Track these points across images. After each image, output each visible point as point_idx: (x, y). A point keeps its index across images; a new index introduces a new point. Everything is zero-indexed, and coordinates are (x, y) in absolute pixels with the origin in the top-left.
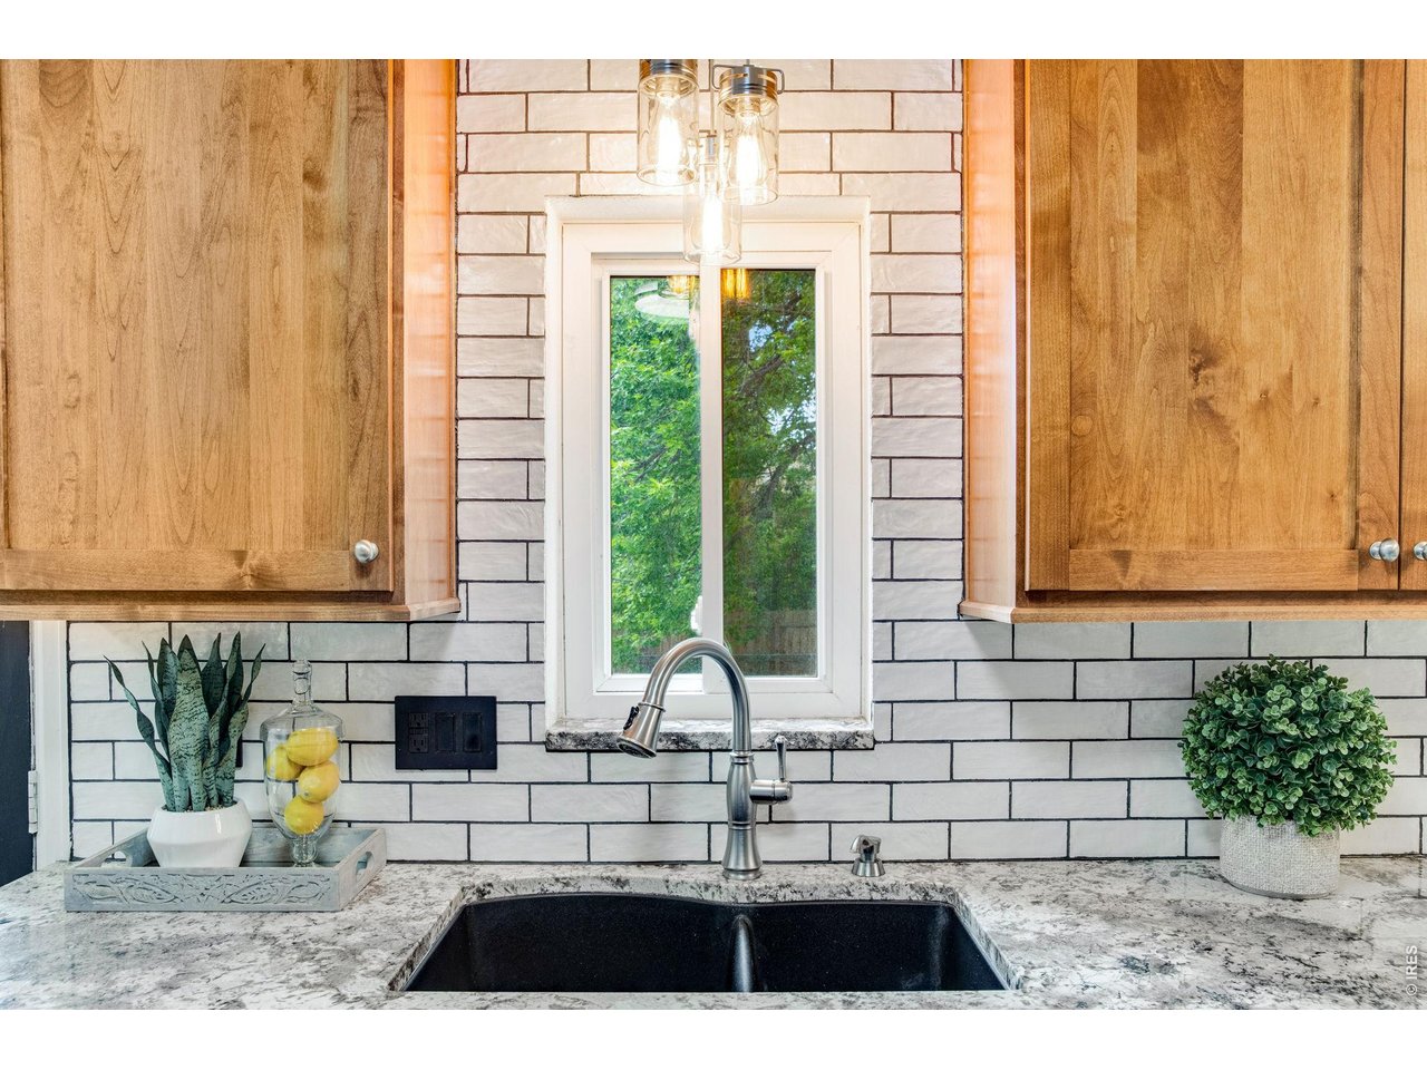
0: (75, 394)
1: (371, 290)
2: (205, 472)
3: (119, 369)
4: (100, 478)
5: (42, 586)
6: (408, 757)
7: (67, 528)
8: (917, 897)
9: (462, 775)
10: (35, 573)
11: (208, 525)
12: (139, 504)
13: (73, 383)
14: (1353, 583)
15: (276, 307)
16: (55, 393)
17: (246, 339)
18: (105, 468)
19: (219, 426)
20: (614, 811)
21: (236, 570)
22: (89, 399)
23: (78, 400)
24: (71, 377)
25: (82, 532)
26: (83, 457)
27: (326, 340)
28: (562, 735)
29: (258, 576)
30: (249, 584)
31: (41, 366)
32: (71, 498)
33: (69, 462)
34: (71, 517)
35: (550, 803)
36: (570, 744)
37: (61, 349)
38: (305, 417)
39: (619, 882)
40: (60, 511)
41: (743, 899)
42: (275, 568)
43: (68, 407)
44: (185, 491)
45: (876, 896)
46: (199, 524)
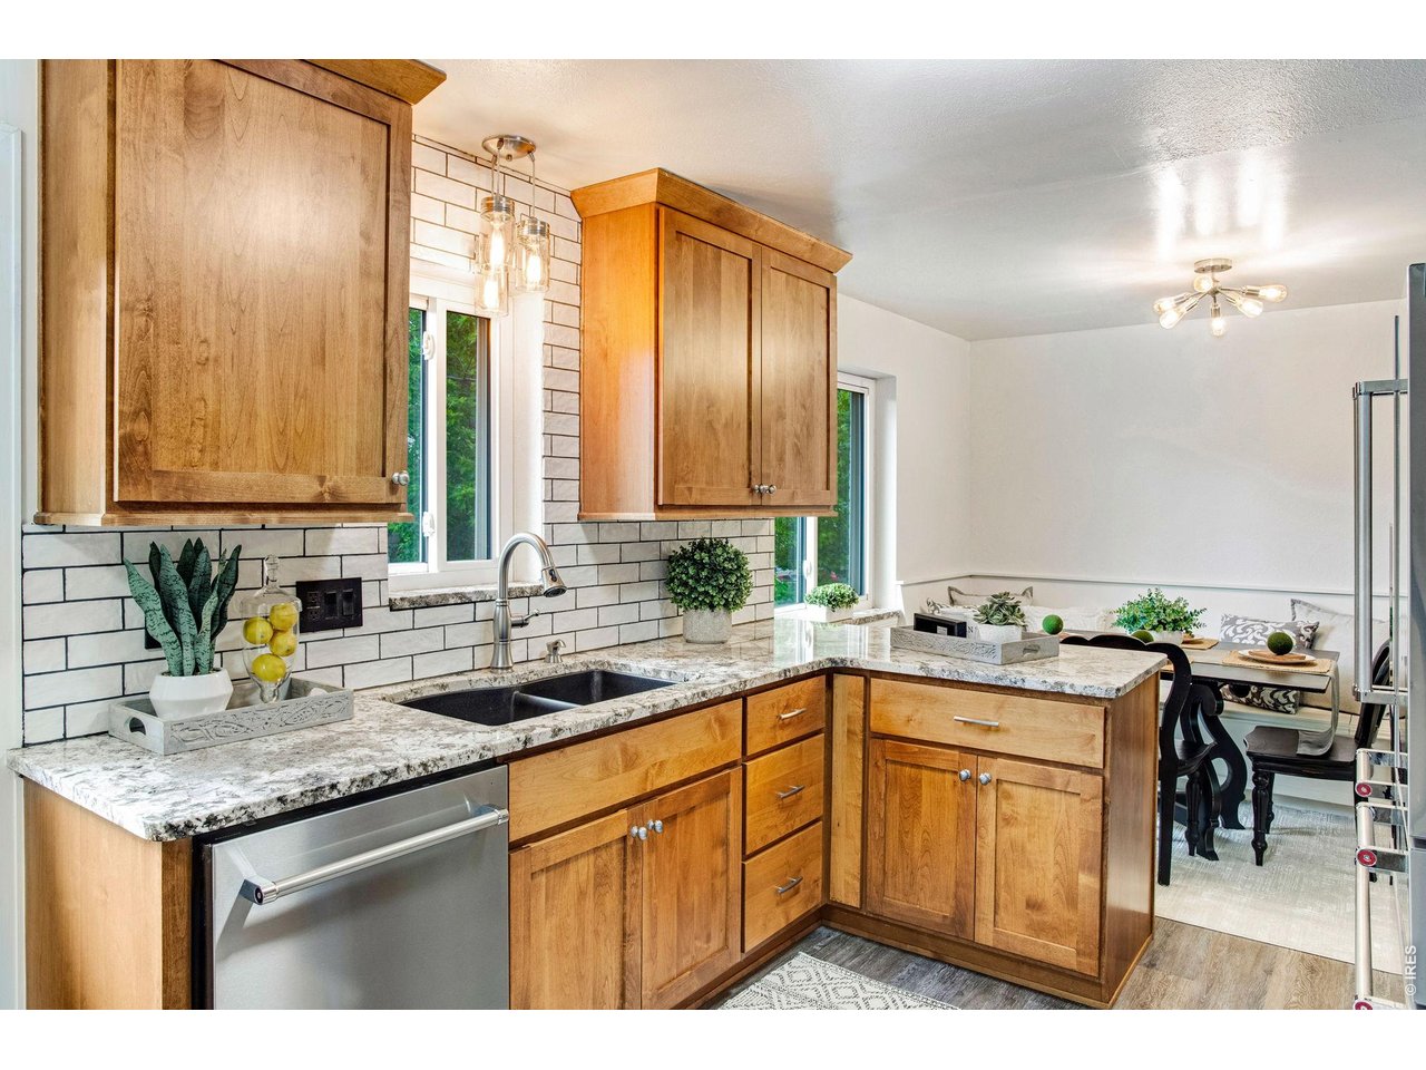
0: (205, 355)
1: (400, 315)
2: (296, 420)
3: (238, 342)
4: (223, 419)
5: (182, 499)
6: (307, 624)
7: (197, 454)
8: (584, 669)
9: (339, 633)
10: (177, 489)
11: (297, 457)
12: (250, 441)
13: (204, 346)
14: (749, 502)
15: (342, 315)
16: (190, 352)
17: (323, 333)
18: (226, 412)
19: (306, 390)
20: (426, 646)
21: (320, 489)
22: (216, 360)
23: (207, 359)
24: (202, 342)
25: (208, 458)
26: (210, 402)
27: (371, 342)
28: (402, 599)
29: (333, 493)
30: (327, 499)
31: (179, 330)
32: (199, 432)
33: (199, 405)
34: (199, 446)
35: (391, 644)
36: (406, 605)
37: (195, 320)
38: (358, 389)
39: (443, 686)
40: (191, 442)
41: (515, 683)
42: (343, 488)
43: (199, 363)
44: (283, 433)
45: (567, 672)
46: (291, 457)
